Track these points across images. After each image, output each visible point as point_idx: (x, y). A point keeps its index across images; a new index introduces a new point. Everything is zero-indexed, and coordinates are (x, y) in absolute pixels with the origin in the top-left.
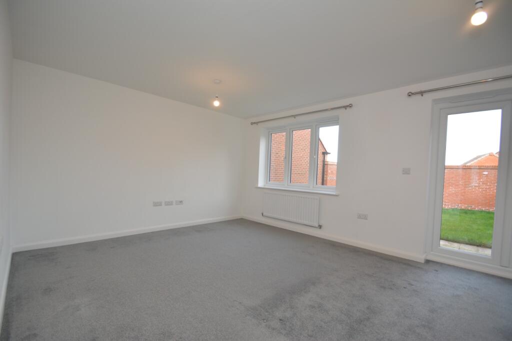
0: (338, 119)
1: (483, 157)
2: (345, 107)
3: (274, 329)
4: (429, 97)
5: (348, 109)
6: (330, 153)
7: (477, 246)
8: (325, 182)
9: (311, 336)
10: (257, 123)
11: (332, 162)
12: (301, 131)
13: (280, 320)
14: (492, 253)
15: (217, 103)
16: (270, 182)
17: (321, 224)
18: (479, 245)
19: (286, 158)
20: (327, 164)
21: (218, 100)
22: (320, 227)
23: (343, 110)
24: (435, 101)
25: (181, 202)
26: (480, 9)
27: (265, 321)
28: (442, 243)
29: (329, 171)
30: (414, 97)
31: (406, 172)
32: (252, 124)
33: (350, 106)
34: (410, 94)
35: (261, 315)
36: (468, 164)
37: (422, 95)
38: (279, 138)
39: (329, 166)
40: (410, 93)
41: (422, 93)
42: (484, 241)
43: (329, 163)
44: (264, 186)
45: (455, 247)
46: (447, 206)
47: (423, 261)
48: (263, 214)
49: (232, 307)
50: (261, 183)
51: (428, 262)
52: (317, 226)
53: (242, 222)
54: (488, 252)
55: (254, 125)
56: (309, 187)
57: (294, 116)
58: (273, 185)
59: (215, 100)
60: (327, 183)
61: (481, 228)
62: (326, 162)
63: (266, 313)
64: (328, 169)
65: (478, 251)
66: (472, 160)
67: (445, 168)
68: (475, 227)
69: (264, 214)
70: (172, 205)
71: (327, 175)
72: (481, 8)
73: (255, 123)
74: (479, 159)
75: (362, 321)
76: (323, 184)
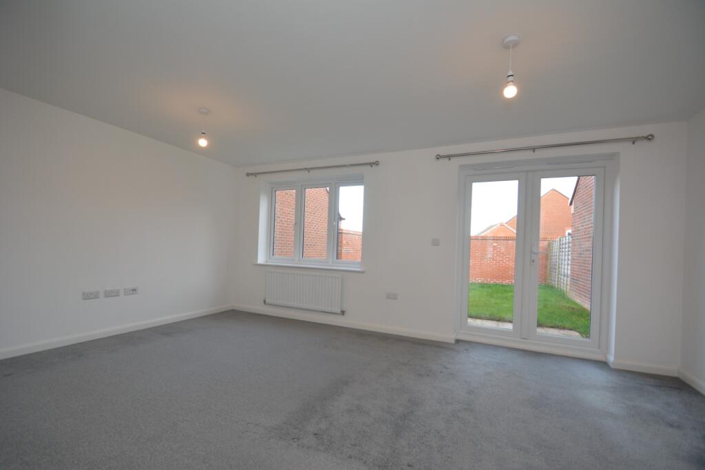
0: (363, 178)
1: (495, 227)
2: (371, 164)
3: (309, 448)
4: (456, 162)
5: (374, 166)
6: (344, 219)
7: (498, 321)
8: (339, 256)
9: (355, 445)
10: (255, 174)
11: (348, 231)
12: (318, 189)
13: (315, 434)
14: (514, 326)
15: (203, 143)
16: (275, 256)
17: (344, 310)
18: (500, 320)
19: (296, 224)
20: (342, 233)
21: (206, 138)
22: (343, 313)
23: (369, 167)
24: (462, 167)
25: (134, 290)
26: (511, 83)
27: (296, 440)
28: (470, 320)
29: (344, 242)
30: (441, 161)
31: (436, 243)
32: (248, 175)
33: (377, 163)
34: (438, 157)
35: (288, 434)
36: (483, 235)
37: (450, 159)
38: (287, 197)
39: (344, 235)
40: (438, 155)
41: (449, 157)
42: (503, 315)
43: (344, 232)
44: (267, 262)
45: (479, 323)
46: (472, 280)
47: (453, 342)
48: (265, 302)
49: (247, 431)
50: (261, 259)
51: (458, 341)
52: (339, 312)
53: (233, 315)
54: (509, 326)
55: (251, 177)
56: (327, 262)
57: (308, 170)
58: (277, 260)
59: (201, 137)
60: (341, 257)
61: (498, 301)
62: (342, 230)
63: (296, 431)
64: (343, 239)
65: (498, 325)
66: (486, 230)
67: (470, 238)
68: (493, 301)
69: (267, 301)
70: (118, 296)
71: (341, 247)
72: (512, 81)
73: (252, 174)
74: (492, 229)
75: (405, 416)
76: (337, 258)
